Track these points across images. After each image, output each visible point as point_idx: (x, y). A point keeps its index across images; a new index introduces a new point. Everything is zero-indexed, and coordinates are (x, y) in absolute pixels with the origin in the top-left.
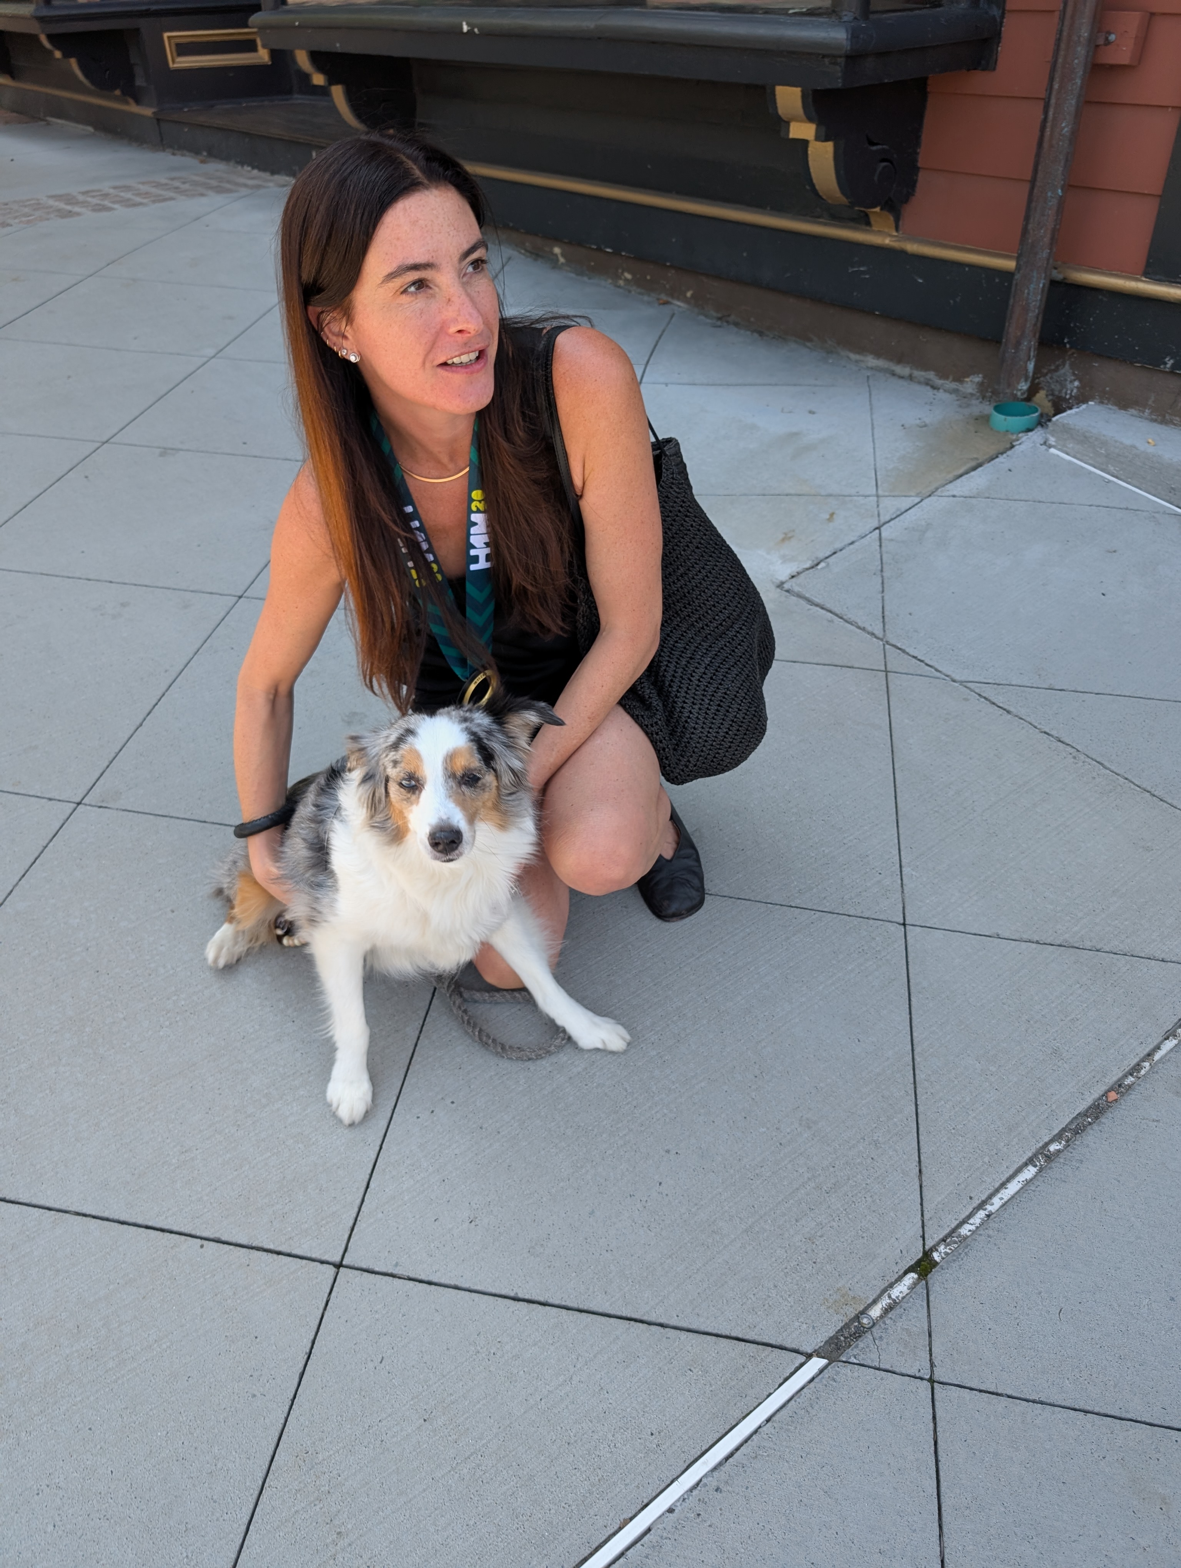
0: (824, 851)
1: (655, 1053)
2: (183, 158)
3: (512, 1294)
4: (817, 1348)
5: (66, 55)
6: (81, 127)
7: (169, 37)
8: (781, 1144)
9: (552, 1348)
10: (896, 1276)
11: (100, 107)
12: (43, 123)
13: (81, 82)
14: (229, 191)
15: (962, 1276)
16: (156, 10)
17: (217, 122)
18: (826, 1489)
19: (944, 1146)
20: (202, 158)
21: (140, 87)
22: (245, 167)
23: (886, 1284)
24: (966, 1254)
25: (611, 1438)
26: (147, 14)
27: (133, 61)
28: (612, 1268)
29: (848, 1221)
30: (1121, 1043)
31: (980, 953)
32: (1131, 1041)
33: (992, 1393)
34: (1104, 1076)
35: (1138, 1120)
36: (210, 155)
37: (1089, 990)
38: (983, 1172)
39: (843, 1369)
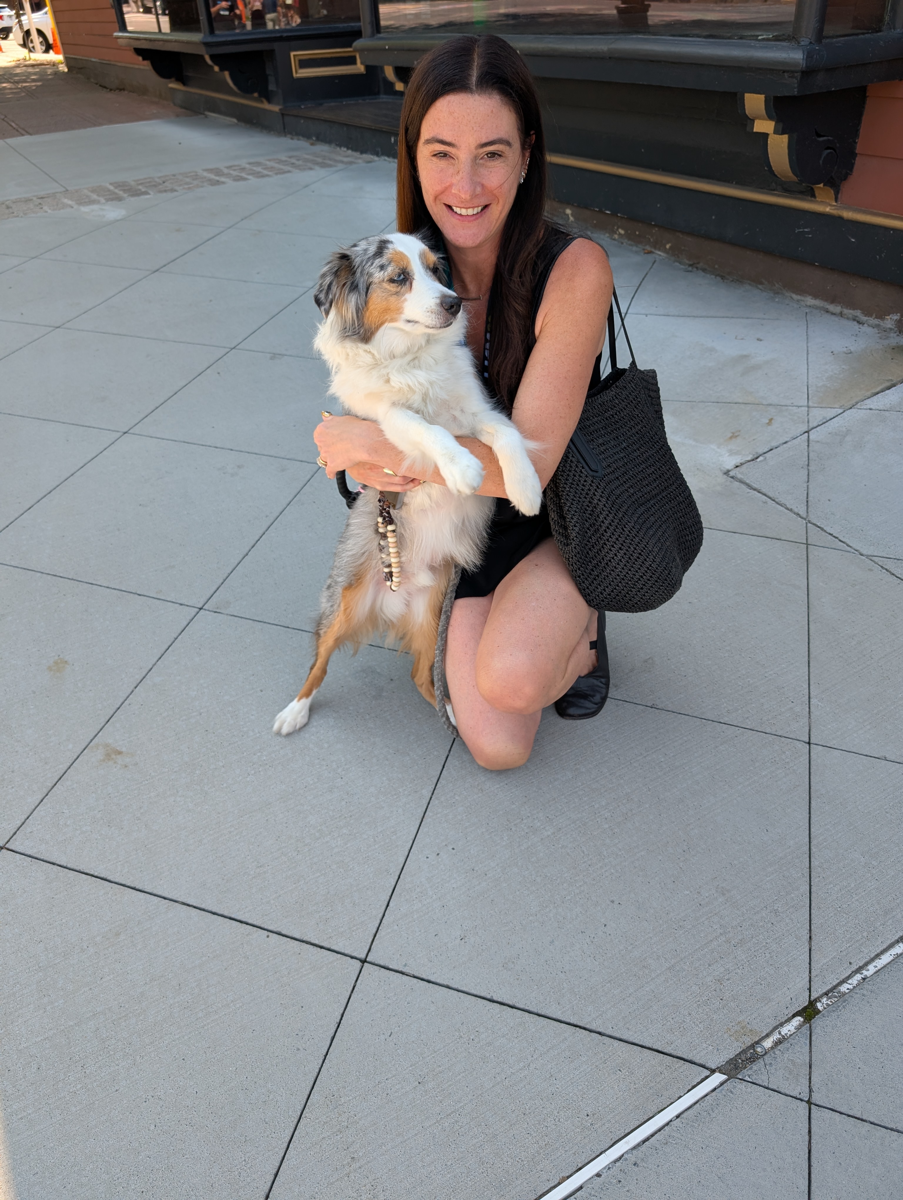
0: (749, 681)
1: (606, 826)
2: (299, 142)
3: (489, 997)
4: (719, 1065)
5: (222, 69)
6: (228, 118)
7: (294, 56)
8: (700, 905)
9: (516, 1041)
10: (786, 1018)
11: (243, 105)
12: (203, 116)
13: (231, 88)
14: (330, 166)
15: (839, 1024)
16: (287, 37)
17: (326, 116)
18: (720, 1175)
19: (831, 920)
20: (311, 141)
21: (272, 91)
22: (342, 148)
23: (778, 1023)
24: (844, 1007)
25: (557, 1114)
26: (280, 39)
27: (269, 71)
28: (565, 985)
29: (750, 970)
31: (870, 771)
33: (858, 1118)
36: (318, 139)
38: (862, 944)
39: (738, 1084)
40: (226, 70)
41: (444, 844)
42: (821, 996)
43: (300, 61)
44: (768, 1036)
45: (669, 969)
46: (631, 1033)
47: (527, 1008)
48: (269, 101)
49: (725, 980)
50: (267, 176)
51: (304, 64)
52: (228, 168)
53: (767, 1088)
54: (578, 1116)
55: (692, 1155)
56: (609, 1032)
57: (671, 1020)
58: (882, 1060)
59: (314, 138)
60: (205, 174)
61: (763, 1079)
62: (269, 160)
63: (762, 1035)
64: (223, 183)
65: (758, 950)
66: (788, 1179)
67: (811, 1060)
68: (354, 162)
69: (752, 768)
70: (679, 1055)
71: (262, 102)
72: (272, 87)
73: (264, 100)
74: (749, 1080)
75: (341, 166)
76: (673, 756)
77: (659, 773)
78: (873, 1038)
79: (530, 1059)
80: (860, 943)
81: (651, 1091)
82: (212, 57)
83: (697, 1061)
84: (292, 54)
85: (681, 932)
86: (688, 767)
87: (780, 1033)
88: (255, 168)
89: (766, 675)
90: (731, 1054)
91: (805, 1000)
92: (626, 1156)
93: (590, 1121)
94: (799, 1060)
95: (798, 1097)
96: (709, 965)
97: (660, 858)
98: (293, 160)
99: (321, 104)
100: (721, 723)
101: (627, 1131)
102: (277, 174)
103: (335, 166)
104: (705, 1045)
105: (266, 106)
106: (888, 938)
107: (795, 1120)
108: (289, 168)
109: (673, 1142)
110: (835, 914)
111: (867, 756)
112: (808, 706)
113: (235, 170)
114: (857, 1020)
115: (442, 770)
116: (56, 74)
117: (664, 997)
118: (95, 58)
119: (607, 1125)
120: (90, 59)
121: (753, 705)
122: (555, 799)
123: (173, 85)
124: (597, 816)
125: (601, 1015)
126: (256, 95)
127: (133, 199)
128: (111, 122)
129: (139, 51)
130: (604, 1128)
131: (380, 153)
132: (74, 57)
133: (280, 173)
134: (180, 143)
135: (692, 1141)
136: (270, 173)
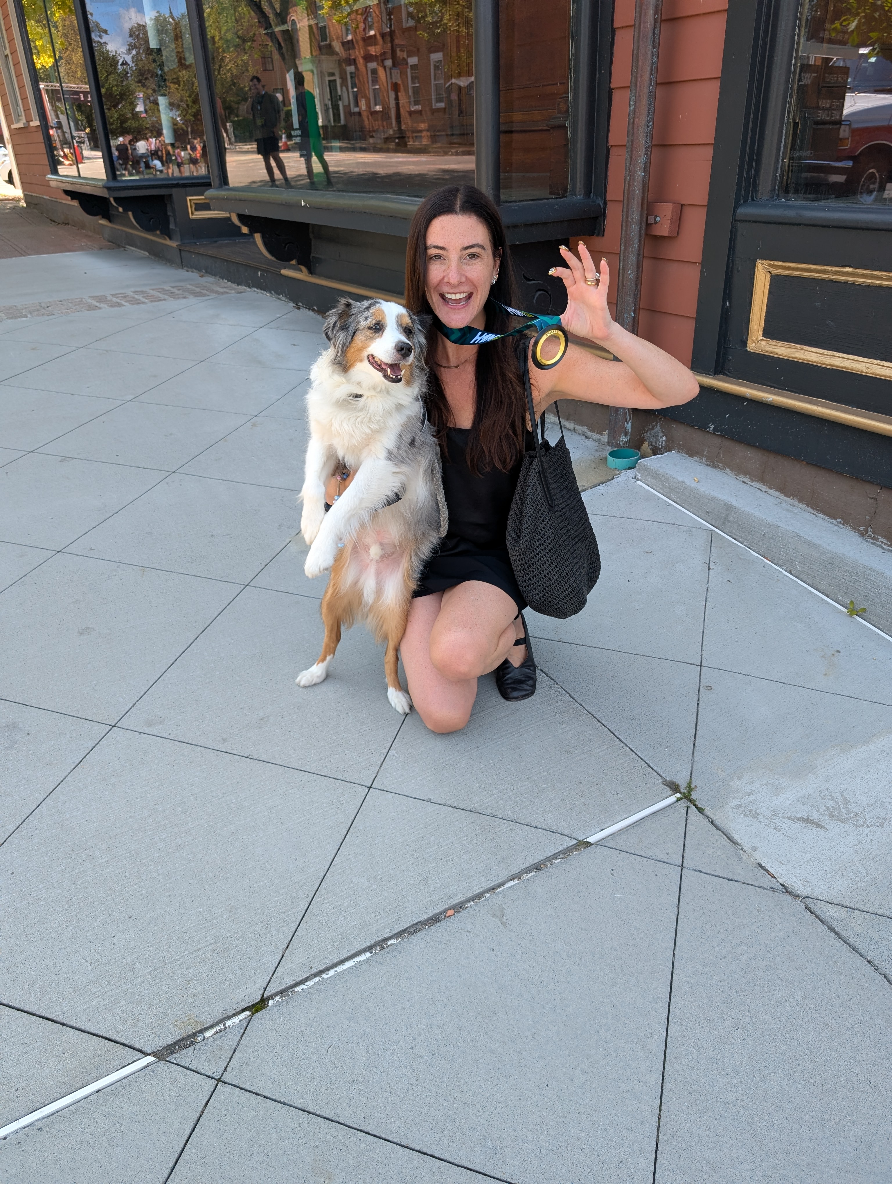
2: (190, 274)
4: (154, 1050)
5: (125, 210)
6: (142, 252)
8: (206, 920)
10: (234, 1012)
11: (152, 240)
12: (124, 249)
13: (135, 226)
14: (204, 295)
15: (276, 1016)
16: (182, 184)
17: (210, 252)
18: (109, 1138)
19: (313, 932)
20: (202, 273)
21: (172, 229)
22: (224, 280)
23: (224, 1016)
24: (287, 1003)
26: (177, 186)
27: (169, 213)
28: (53, 985)
29: (221, 973)
30: (474, 878)
31: (411, 811)
32: (482, 878)
33: (254, 1093)
34: (449, 899)
35: (457, 930)
36: (206, 272)
37: (471, 842)
38: (330, 952)
39: (163, 1065)
40: (130, 211)
42: (276, 994)
43: (196, 204)
44: (212, 1027)
45: (151, 972)
46: (89, 1024)
48: (171, 239)
49: (194, 981)
50: (143, 303)
51: (199, 207)
52: (112, 295)
53: (188, 1069)
54: (9, 1090)
55: (94, 1122)
56: (71, 1023)
57: (130, 1013)
58: (299, 1046)
59: (204, 271)
60: (90, 301)
61: (186, 1062)
62: (153, 290)
63: (205, 1026)
64: (100, 308)
65: (236, 957)
66: (167, 1142)
67: (237, 1046)
68: (227, 293)
69: (309, 808)
70: (122, 1041)
71: (165, 239)
72: (172, 226)
73: (167, 238)
74: (175, 1062)
75: (213, 295)
76: (244, 798)
78: (301, 1028)
80: (329, 951)
81: (83, 1070)
82: (116, 199)
83: (136, 1046)
84: (189, 198)
85: (177, 942)
86: (252, 807)
87: (224, 1025)
88: (136, 296)
89: (361, 731)
90: (170, 1041)
91: (258, 997)
92: (36, 1123)
93: (17, 1094)
94: (226, 1046)
95: (211, 1076)
96: (187, 969)
97: (191, 881)
98: (175, 290)
99: (216, 242)
100: (301, 770)
101: (46, 1103)
102: (152, 301)
103: (208, 296)
104: (149, 1033)
105: (168, 242)
106: (355, 947)
107: (198, 1094)
108: (166, 297)
109: (83, 1111)
110: (319, 928)
111: (415, 798)
112: (384, 756)
113: (117, 298)
114: (293, 1013)
115: (36, 808)
116: (14, 208)
117: (134, 995)
118: (46, 196)
119: (30, 1098)
120: (42, 196)
121: (337, 756)
122: (122, 833)
123: (103, 222)
124: (152, 847)
125: (72, 1010)
126: (158, 232)
127: (9, 321)
128: (38, 252)
129: (67, 192)
130: (27, 1100)
131: (251, 285)
132: (31, 194)
133: (155, 301)
134: (85, 273)
135: (98, 1111)
136: (146, 301)
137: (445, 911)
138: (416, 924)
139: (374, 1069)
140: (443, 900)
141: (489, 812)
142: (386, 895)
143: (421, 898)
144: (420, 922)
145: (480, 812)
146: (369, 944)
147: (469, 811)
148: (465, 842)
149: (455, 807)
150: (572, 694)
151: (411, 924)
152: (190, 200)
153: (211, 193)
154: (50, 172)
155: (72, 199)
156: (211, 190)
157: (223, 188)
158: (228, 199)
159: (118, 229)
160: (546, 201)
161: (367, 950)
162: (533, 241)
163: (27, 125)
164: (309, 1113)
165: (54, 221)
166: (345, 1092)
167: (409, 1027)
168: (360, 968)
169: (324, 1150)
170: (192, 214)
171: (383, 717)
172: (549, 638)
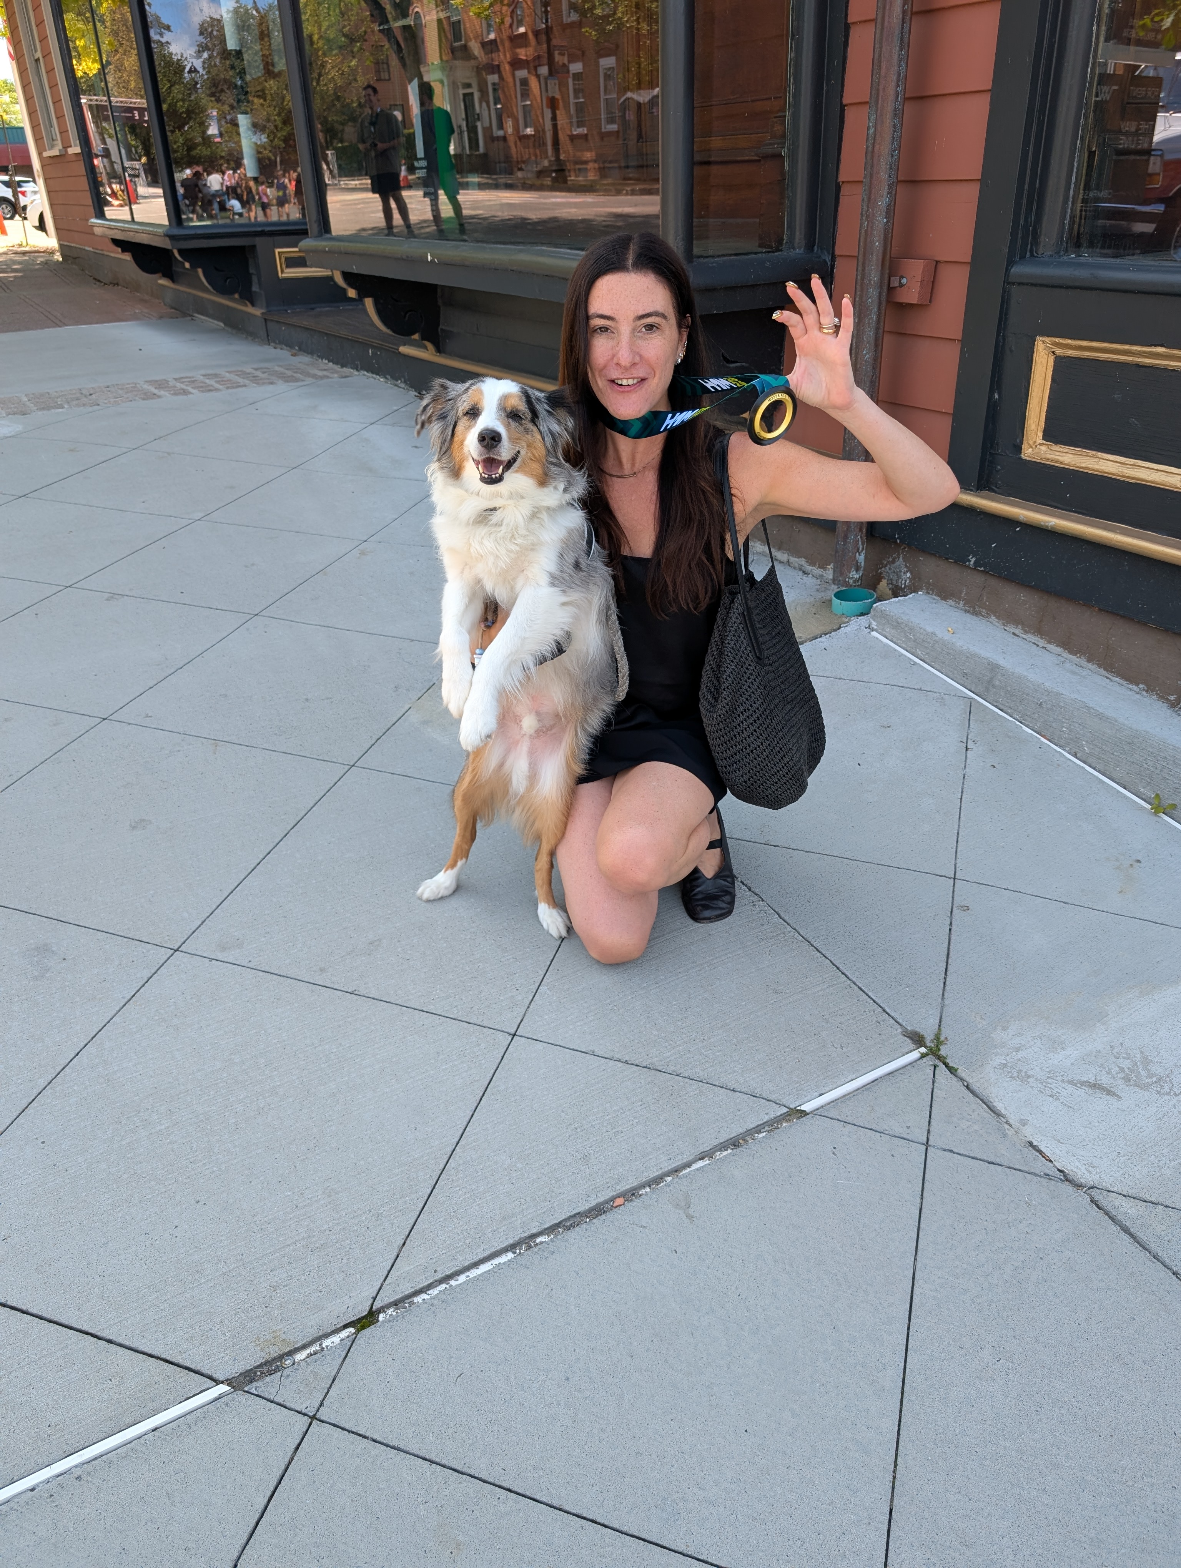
2: (278, 351)
4: (230, 1377)
5: (194, 266)
6: (216, 322)
10: (334, 1328)
11: (228, 307)
12: (189, 318)
13: (207, 288)
15: (389, 1335)
16: (269, 231)
17: (305, 323)
18: (169, 1491)
19: (437, 1225)
20: (294, 351)
21: (255, 292)
22: (324, 360)
23: (321, 1334)
24: (403, 1317)
25: (15, 1425)
26: (262, 234)
27: (251, 271)
28: (97, 1289)
29: (316, 1277)
30: (651, 1157)
31: (568, 1066)
32: (661, 1156)
33: (359, 1435)
34: (617, 1183)
35: (628, 1224)
36: (300, 349)
37: (648, 1108)
38: (460, 1251)
39: (240, 1396)
40: (199, 267)
41: (35, 1137)
42: (388, 1306)
43: (287, 259)
44: (304, 1347)
45: (224, 1274)
46: (144, 1341)
47: (40, 1314)
48: (253, 305)
49: (282, 1287)
50: (217, 390)
51: (291, 262)
52: (176, 379)
53: (272, 1402)
54: (38, 1426)
56: (120, 1340)
57: (197, 1327)
58: (418, 1374)
59: (297, 348)
60: (145, 386)
61: (271, 1392)
62: (229, 372)
63: (296, 1346)
64: (159, 397)
65: (336, 1256)
66: (245, 1498)
67: (338, 1373)
68: (328, 377)
69: (433, 1061)
70: (186, 1365)
71: (246, 305)
72: (255, 288)
73: (248, 303)
74: (255, 1392)
75: (309, 380)
76: (348, 1047)
77: (323, 1066)
78: (421, 1350)
79: (16, 1366)
80: (458, 1249)
81: (135, 1402)
82: (180, 251)
83: (204, 1371)
84: (277, 251)
85: (259, 1235)
86: (359, 1060)
87: (320, 1345)
88: (207, 381)
89: (502, 960)
90: (249, 1365)
91: (365, 1310)
92: (73, 1470)
93: (49, 1432)
94: (323, 1373)
95: (303, 1411)
96: (272, 1271)
97: (277, 1156)
98: (258, 373)
99: (313, 309)
100: (423, 1011)
101: (86, 1444)
102: (228, 388)
103: (303, 381)
104: (222, 1355)
105: (250, 309)
106: (493, 1246)
108: (247, 382)
109: (134, 1456)
110: (445, 1220)
111: (573, 1050)
112: (533, 994)
113: (182, 383)
114: (412, 1332)
115: (75, 1057)
116: (46, 263)
117: (202, 1304)
118: (89, 247)
119: (66, 1437)
120: (84, 247)
121: (471, 993)
122: (188, 1091)
123: (163, 282)
124: (227, 1110)
125: (120, 1322)
126: (237, 296)
127: (40, 413)
128: (77, 322)
129: (116, 242)
130: (62, 1439)
132: (68, 244)
133: (233, 388)
134: (140, 350)
135: (155, 1455)
136: (221, 387)
137: (613, 1199)
138: (574, 1216)
139: (517, 1406)
140: (609, 1185)
141: (671, 1069)
142: (534, 1177)
143: (581, 1182)
144: (579, 1213)
145: (659, 1068)
146: (511, 1241)
147: (644, 1067)
148: (639, 1109)
149: (626, 1062)
150: (782, 914)
151: (567, 1217)
152: (279, 253)
153: (307, 243)
154: (94, 215)
155: (123, 251)
156: (308, 240)
157: (324, 237)
158: (329, 252)
159: (183, 292)
160: (753, 256)
161: (509, 1249)
162: (735, 309)
163: (64, 153)
164: (432, 1462)
165: (99, 281)
166: (479, 1436)
167: (563, 1351)
168: (500, 1273)
169: (452, 1511)
170: (282, 272)
171: (531, 942)
172: (752, 840)
